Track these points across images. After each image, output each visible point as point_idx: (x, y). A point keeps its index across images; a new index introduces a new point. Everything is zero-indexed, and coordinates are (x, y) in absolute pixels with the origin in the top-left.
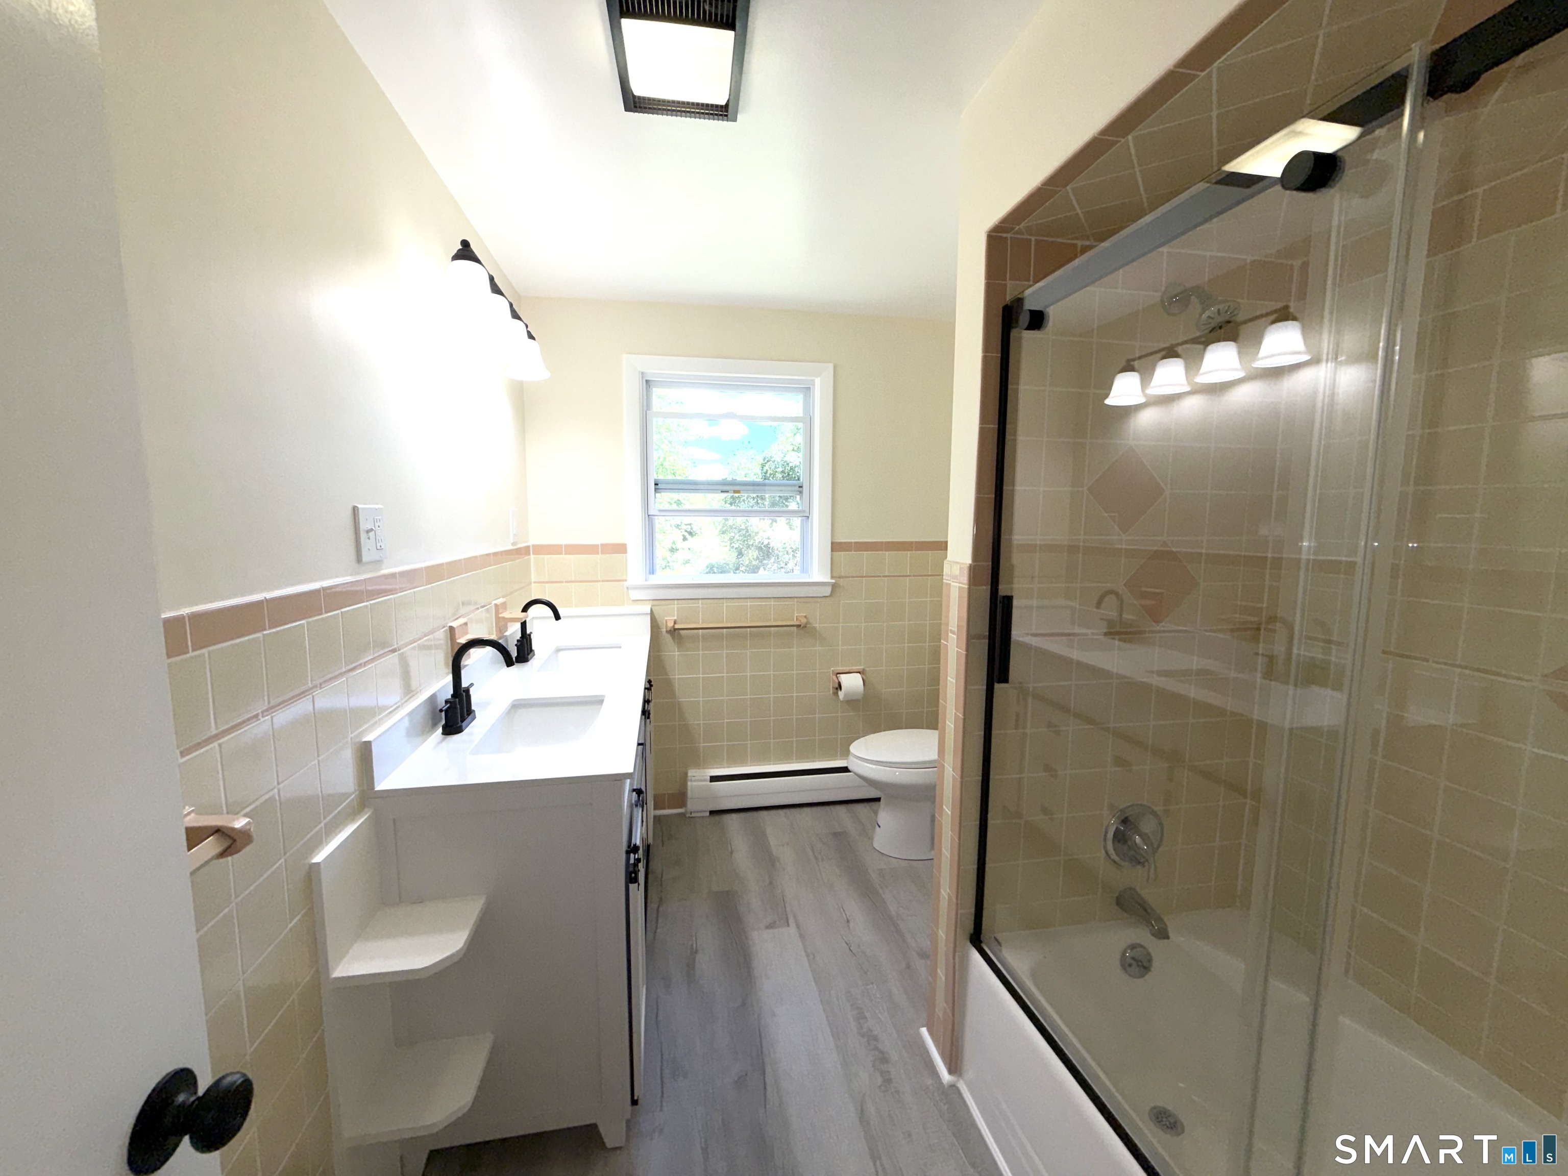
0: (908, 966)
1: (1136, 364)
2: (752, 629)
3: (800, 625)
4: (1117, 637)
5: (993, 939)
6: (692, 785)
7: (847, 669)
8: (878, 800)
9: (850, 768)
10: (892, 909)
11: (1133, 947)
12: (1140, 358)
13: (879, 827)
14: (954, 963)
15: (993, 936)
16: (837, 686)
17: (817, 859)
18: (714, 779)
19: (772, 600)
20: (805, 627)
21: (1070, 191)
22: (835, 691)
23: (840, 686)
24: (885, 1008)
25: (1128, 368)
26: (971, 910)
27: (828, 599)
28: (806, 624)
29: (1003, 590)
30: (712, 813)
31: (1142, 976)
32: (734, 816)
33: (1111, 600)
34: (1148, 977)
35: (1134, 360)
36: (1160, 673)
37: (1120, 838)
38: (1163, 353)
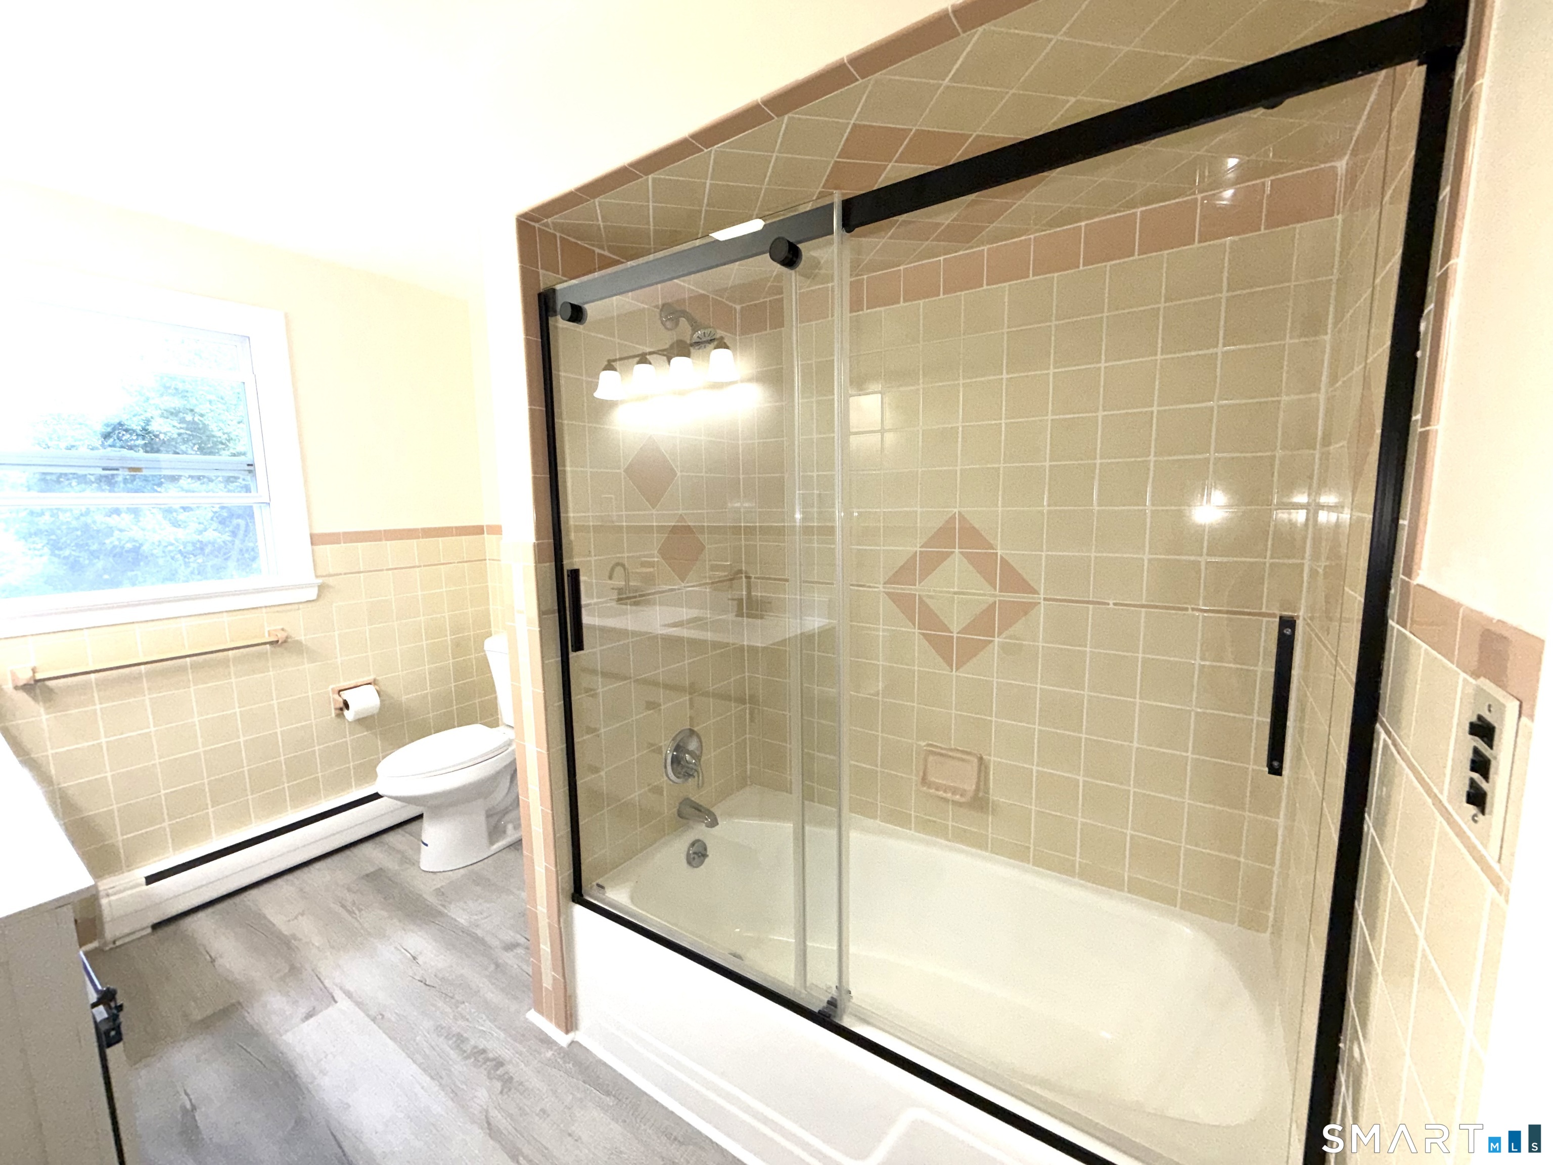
0: (497, 966)
1: (617, 365)
2: (195, 658)
3: (277, 641)
4: (628, 601)
5: (595, 887)
6: (110, 904)
7: (352, 683)
8: (420, 817)
9: (380, 793)
10: (462, 921)
11: (693, 844)
12: (621, 359)
13: (426, 845)
14: (560, 929)
15: (594, 883)
16: (342, 705)
17: (351, 913)
18: (151, 879)
19: (225, 614)
20: (285, 642)
21: (597, 204)
22: (339, 712)
23: (346, 705)
24: (484, 1017)
25: (610, 367)
26: (568, 872)
27: (313, 604)
28: (287, 637)
29: (568, 564)
30: (156, 926)
31: (702, 863)
32: (201, 915)
33: (619, 570)
34: (707, 860)
35: (615, 360)
36: (675, 625)
37: (676, 761)
38: (638, 359)
